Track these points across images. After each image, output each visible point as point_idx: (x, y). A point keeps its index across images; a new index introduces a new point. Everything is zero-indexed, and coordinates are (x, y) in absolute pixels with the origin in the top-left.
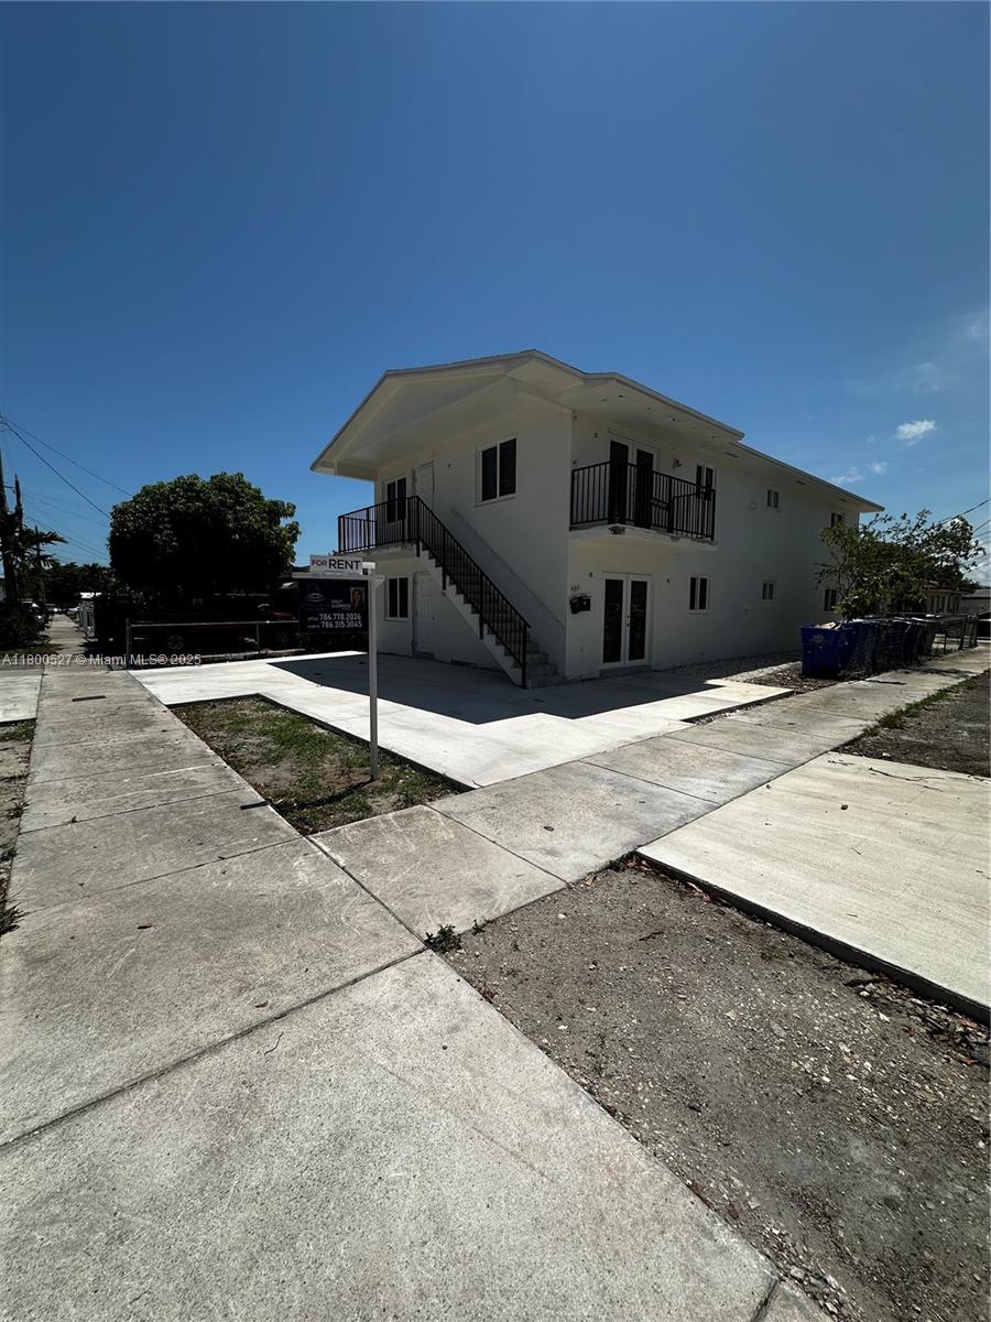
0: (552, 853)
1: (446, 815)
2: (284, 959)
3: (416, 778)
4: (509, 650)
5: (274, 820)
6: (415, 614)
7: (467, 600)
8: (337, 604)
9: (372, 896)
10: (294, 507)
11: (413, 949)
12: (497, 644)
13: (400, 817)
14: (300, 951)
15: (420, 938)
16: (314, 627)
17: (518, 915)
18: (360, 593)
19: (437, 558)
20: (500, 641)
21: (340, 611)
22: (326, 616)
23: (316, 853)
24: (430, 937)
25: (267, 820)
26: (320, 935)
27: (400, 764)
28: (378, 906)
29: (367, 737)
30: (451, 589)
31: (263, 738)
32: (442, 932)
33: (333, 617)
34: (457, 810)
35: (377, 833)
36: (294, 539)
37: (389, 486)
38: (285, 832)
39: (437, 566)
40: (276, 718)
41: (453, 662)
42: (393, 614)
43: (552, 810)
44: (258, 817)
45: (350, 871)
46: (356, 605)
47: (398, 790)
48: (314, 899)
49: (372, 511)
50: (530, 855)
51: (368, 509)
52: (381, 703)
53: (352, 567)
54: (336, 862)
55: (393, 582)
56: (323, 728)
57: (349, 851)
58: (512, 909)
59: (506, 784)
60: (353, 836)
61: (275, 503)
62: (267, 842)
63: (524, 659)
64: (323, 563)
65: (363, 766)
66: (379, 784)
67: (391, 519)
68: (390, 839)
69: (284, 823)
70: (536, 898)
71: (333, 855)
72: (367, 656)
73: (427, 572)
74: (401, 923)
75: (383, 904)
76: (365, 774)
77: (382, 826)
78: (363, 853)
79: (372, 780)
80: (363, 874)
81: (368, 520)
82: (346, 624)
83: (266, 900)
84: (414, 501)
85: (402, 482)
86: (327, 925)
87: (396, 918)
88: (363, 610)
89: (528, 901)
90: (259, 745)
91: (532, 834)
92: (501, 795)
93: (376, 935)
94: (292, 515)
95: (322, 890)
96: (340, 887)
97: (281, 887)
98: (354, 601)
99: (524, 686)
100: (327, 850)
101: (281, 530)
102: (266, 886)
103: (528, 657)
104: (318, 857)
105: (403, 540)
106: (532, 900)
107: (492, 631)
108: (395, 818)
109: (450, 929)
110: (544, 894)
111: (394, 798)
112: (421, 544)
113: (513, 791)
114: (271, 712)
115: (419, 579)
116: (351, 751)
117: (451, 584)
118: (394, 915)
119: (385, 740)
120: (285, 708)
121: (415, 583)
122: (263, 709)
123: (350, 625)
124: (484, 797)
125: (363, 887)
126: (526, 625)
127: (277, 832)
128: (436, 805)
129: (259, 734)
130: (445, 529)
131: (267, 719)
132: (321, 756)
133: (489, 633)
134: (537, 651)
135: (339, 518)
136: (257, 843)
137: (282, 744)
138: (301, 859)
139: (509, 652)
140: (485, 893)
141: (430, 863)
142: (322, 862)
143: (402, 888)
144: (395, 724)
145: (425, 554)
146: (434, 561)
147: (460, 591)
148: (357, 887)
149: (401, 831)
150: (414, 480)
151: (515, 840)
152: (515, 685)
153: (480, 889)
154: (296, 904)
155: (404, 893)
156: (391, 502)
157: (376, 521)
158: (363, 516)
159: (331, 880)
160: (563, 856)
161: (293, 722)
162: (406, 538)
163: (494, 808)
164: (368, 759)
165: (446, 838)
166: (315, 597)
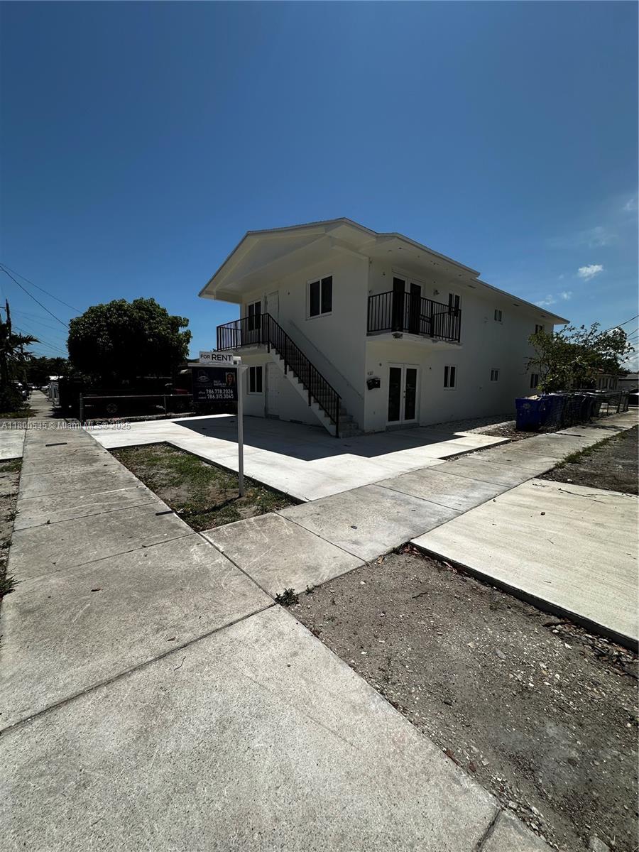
0: (356, 543)
1: (288, 519)
2: (185, 611)
3: (269, 495)
4: (328, 413)
5: (178, 522)
6: (267, 389)
7: (300, 381)
8: (216, 383)
9: (241, 570)
10: (188, 320)
11: (268, 604)
12: (320, 409)
13: (259, 520)
14: (195, 606)
15: (272, 597)
16: (202, 398)
17: (335, 582)
18: (232, 376)
19: (281, 354)
20: (322, 408)
21: (219, 387)
22: (210, 391)
23: (205, 543)
24: (279, 596)
25: (173, 522)
26: (208, 595)
27: (258, 486)
28: (245, 577)
29: (237, 469)
30: (290, 374)
31: (169, 470)
32: (286, 593)
33: (215, 392)
34: (295, 515)
35: (244, 530)
36: (188, 341)
37: (250, 307)
38: (185, 530)
39: (281, 359)
40: (178, 457)
41: (292, 421)
42: (252, 390)
43: (356, 515)
44: (167, 520)
45: (227, 555)
46: (230, 384)
47: (256, 503)
48: (204, 572)
49: (239, 323)
50: (342, 544)
51: (236, 322)
52: (245, 447)
53: (226, 359)
54: (218, 549)
55: (252, 370)
56: (208, 463)
57: (226, 542)
58: (331, 578)
59: (327, 499)
60: (229, 532)
61: (176, 318)
62: (173, 536)
63: (337, 419)
64: (208, 357)
65: (234, 488)
66: (244, 499)
67: (251, 328)
68: (252, 534)
69: (184, 524)
70: (346, 571)
71: (216, 544)
72: (236, 417)
73: (274, 363)
74: (260, 587)
75: (248, 575)
76: (236, 493)
77: (247, 526)
78: (235, 543)
79: (240, 497)
80: (235, 557)
81: (236, 329)
82: (223, 396)
83: (173, 573)
84: (266, 316)
85: (258, 304)
86: (213, 589)
87: (257, 584)
88: (234, 387)
89: (341, 574)
90: (167, 475)
91: (343, 531)
92: (323, 506)
93: (244, 595)
94: (186, 325)
95: (209, 567)
96: (220, 565)
97: (183, 565)
98: (228, 381)
99: (337, 436)
100: (212, 541)
101: (180, 336)
102: (173, 564)
103: (340, 418)
104: (206, 546)
105: (259, 342)
106: (344, 573)
107: (317, 401)
108: (255, 521)
109: (292, 591)
110: (352, 569)
111: (254, 508)
112: (270, 345)
113: (331, 504)
114: (175, 453)
115: (269, 367)
116: (226, 478)
117: (290, 370)
118: (255, 582)
119: (248, 471)
120: (183, 451)
121: (266, 370)
122: (169, 451)
123: (226, 397)
124: (312, 508)
125: (235, 565)
126: (339, 397)
127: (179, 530)
128: (282, 512)
129: (167, 467)
130: (286, 335)
131: (172, 458)
132: (207, 482)
133: (315, 402)
134: (345, 414)
135: (218, 327)
136: (167, 537)
137: (182, 474)
138: (195, 547)
139: (328, 415)
140: (313, 568)
141: (278, 549)
142: (209, 549)
143: (260, 565)
144: (255, 461)
145: (273, 351)
146: (279, 355)
147: (296, 375)
148: (232, 565)
149: (259, 529)
150: (266, 303)
151: (332, 535)
152: (331, 436)
153: (310, 566)
154: (192, 576)
155: (262, 568)
156: (250, 318)
157: (241, 330)
158: (233, 326)
159: (215, 560)
160: (363, 545)
161: (189, 460)
162: (261, 340)
163: (318, 514)
164: (238, 483)
165: (288, 533)
166: (203, 378)
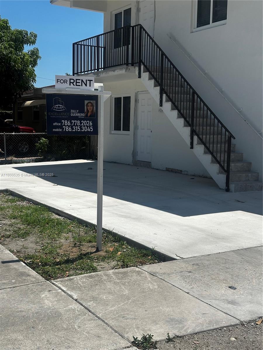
0: (233, 303)
1: (152, 274)
2: (38, 344)
3: (131, 251)
4: (216, 158)
5: (26, 271)
6: (136, 128)
7: (181, 115)
8: (74, 113)
9: (96, 316)
10: (35, 36)
11: (124, 346)
12: (205, 153)
13: (118, 273)
14: (48, 341)
15: (128, 340)
17: (200, 336)
18: (92, 105)
19: (156, 79)
20: (208, 150)
21: (76, 118)
22: (66, 123)
23: (56, 290)
24: (135, 339)
25: (21, 270)
26: (61, 334)
27: (119, 241)
28: (100, 322)
29: (94, 222)
30: (167, 105)
31: (13, 221)
32: (144, 338)
33: (71, 123)
34: (162, 271)
35: (101, 281)
36: (34, 63)
37: (116, 15)
38: (35, 278)
39: (155, 86)
40: (23, 207)
41: (169, 170)
42: (117, 127)
43: (237, 276)
44: (15, 269)
45: (81, 302)
46: (89, 114)
47: (117, 259)
48: (56, 315)
49: (102, 39)
50: (214, 303)
51: (98, 37)
52: (105, 198)
53: (86, 85)
54: (71, 296)
55: (118, 100)
56: (59, 215)
57: (80, 290)
58: (196, 332)
59: (202, 258)
60: (83, 282)
61: (20, 32)
62: (22, 282)
63: (228, 165)
64: (65, 81)
65: (90, 242)
66: (102, 253)
67: (117, 46)
68: (109, 285)
69: (33, 273)
70: (215, 327)
71: (69, 292)
73: (146, 92)
74: (116, 332)
75: (103, 321)
76: (92, 247)
77: (105, 278)
78: (90, 292)
79: (98, 250)
80: (90, 304)
81: (98, 47)
82: (81, 129)
83: (24, 314)
84: (137, 29)
85: (128, 12)
86: (66, 329)
87: (113, 329)
88: (94, 118)
89: (209, 328)
90: (11, 225)
91: (218, 290)
92: (197, 265)
93: (98, 337)
94: (33, 42)
95: (62, 311)
96: (74, 310)
97: (34, 308)
98: (88, 111)
99: (228, 190)
100: (65, 289)
101: (24, 56)
102: (23, 306)
103: (232, 165)
104: (58, 293)
105: (127, 64)
106: (212, 328)
107: (201, 141)
108: (114, 273)
109: (150, 337)
110: (222, 325)
111: (114, 263)
112: (142, 67)
113: (207, 263)
114: (18, 203)
115: (140, 97)
116: (82, 231)
117: (167, 101)
118: (111, 327)
119: (108, 223)
120: (29, 200)
121: (136, 101)
122: (12, 201)
123: (85, 129)
124: (183, 265)
125: (90, 311)
126: (231, 136)
127: (28, 278)
128: (146, 267)
129: (11, 218)
130: (163, 54)
131: (16, 208)
132: (58, 235)
133: (198, 144)
134: (240, 160)
135: (74, 44)
136: (15, 283)
137: (28, 225)
138: (46, 293)
139: (215, 160)
140: (177, 321)
141: (138, 301)
142: (61, 296)
143: (117, 313)
144: (116, 214)
145: (145, 75)
146: (153, 81)
147: (175, 107)
148: (86, 311)
149: (118, 281)
150: (138, 10)
151: (204, 293)
152: (220, 189)
153: (175, 319)
154: (44, 317)
155: (119, 316)
156: (117, 31)
157: (105, 48)
158: (94, 43)
159: (68, 306)
160: (240, 305)
161: (36, 210)
162: (130, 61)
163: (190, 272)
164: (95, 237)
165: (151, 288)
166: (59, 107)
